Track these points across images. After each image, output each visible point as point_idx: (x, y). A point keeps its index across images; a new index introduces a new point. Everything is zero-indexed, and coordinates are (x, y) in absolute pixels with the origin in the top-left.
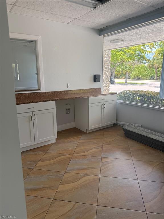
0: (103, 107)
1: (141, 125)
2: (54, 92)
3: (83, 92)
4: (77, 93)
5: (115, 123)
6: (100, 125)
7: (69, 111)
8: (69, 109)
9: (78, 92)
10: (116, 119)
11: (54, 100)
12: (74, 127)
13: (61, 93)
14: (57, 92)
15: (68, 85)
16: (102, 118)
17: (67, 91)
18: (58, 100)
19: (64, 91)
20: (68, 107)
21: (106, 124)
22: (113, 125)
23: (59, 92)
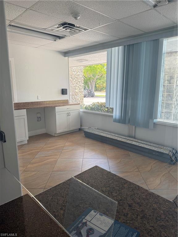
0: (68, 115)
1: (97, 128)
2: (26, 103)
3: (52, 103)
4: (46, 104)
5: (80, 128)
6: (66, 130)
7: (39, 119)
8: (40, 118)
9: (48, 103)
10: (80, 125)
11: (25, 109)
12: (45, 132)
13: (32, 103)
14: (28, 103)
15: (38, 98)
16: (68, 123)
17: (37, 102)
18: (28, 108)
19: (35, 102)
20: (39, 115)
21: (72, 129)
22: (78, 130)
23: (30, 102)
